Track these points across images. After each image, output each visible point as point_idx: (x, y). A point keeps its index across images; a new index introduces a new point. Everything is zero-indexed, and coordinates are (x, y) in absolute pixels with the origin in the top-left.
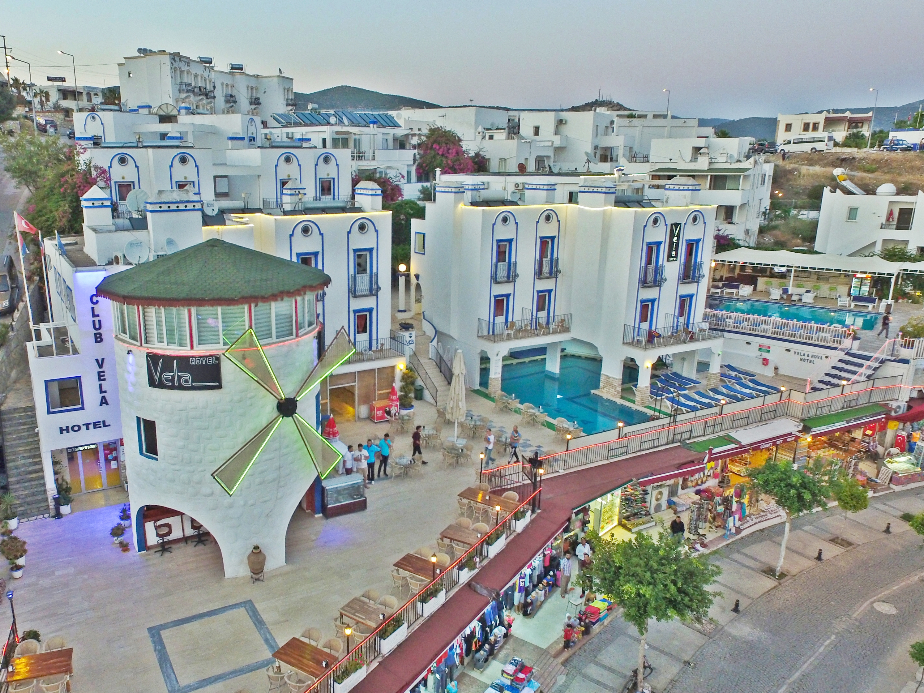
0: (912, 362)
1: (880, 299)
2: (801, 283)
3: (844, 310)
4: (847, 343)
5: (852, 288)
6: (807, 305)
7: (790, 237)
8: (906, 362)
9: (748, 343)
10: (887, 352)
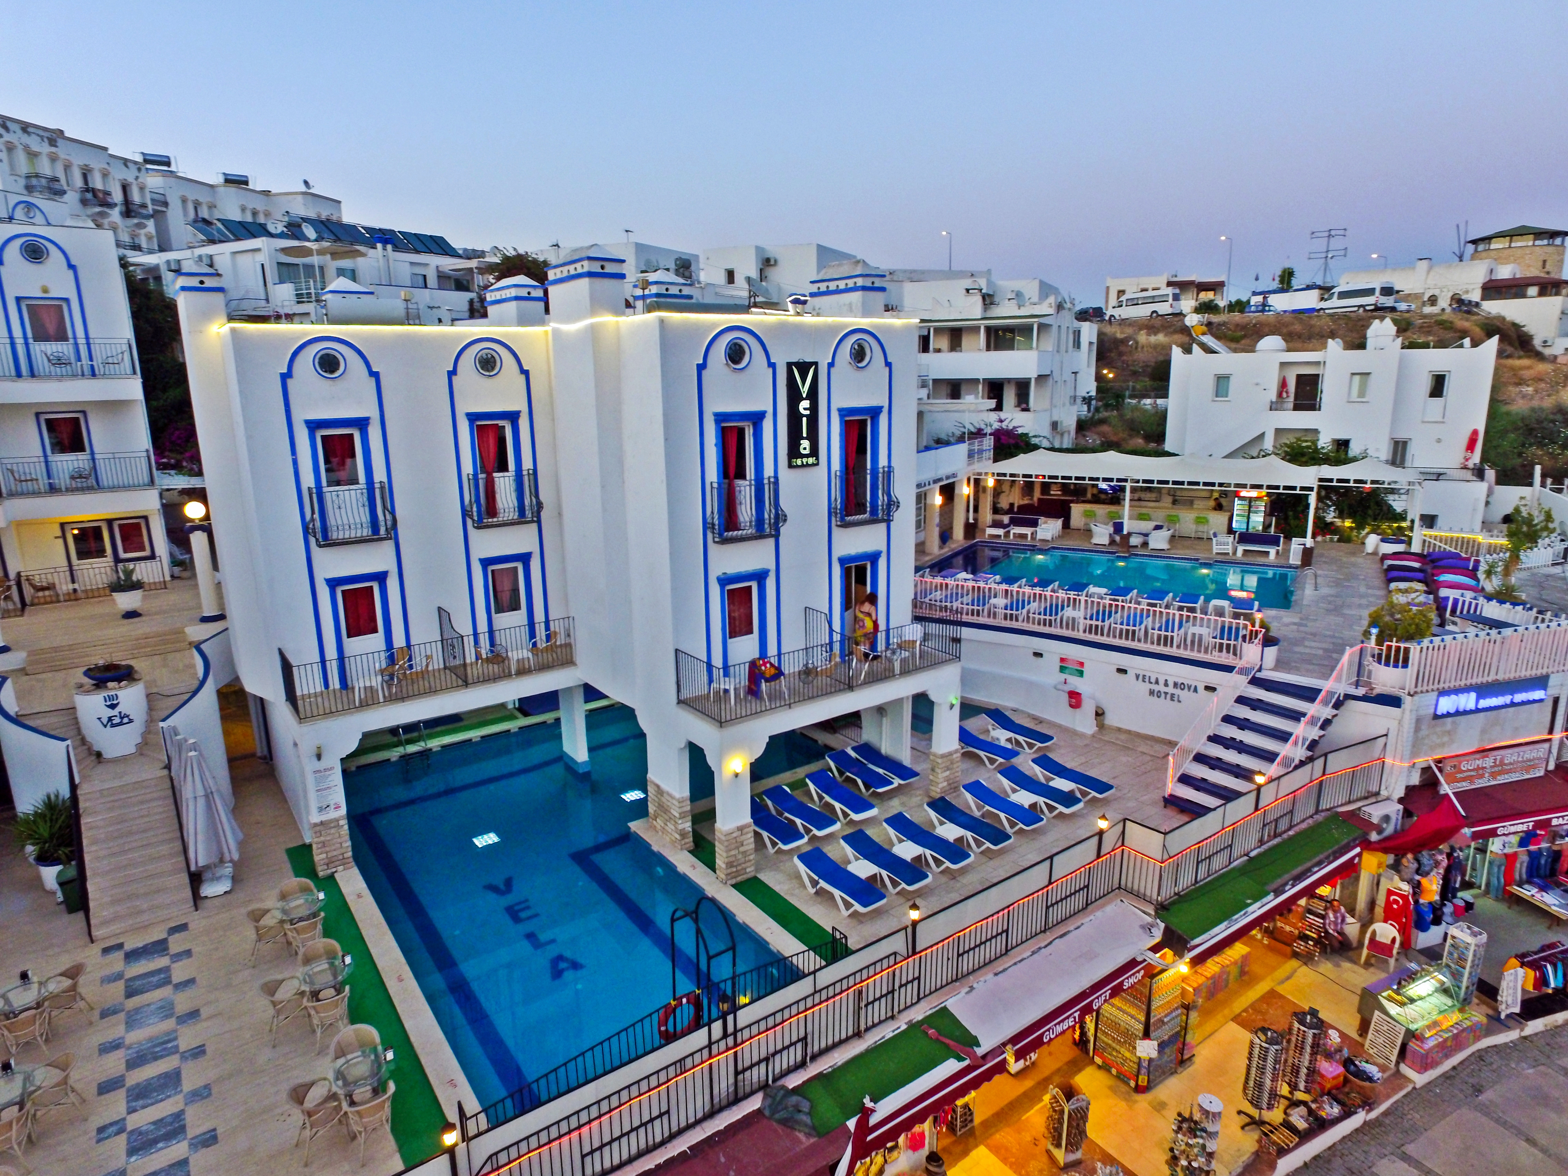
0: (1407, 701)
1: (1288, 538)
2: (1144, 511)
3: (1225, 561)
4: (1251, 653)
5: (1235, 518)
6: (1158, 554)
7: (1125, 435)
8: (1393, 701)
9: (1038, 655)
10: (1348, 678)
